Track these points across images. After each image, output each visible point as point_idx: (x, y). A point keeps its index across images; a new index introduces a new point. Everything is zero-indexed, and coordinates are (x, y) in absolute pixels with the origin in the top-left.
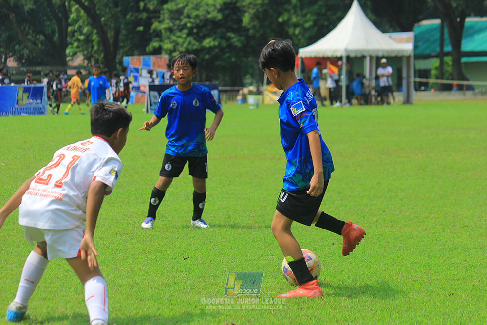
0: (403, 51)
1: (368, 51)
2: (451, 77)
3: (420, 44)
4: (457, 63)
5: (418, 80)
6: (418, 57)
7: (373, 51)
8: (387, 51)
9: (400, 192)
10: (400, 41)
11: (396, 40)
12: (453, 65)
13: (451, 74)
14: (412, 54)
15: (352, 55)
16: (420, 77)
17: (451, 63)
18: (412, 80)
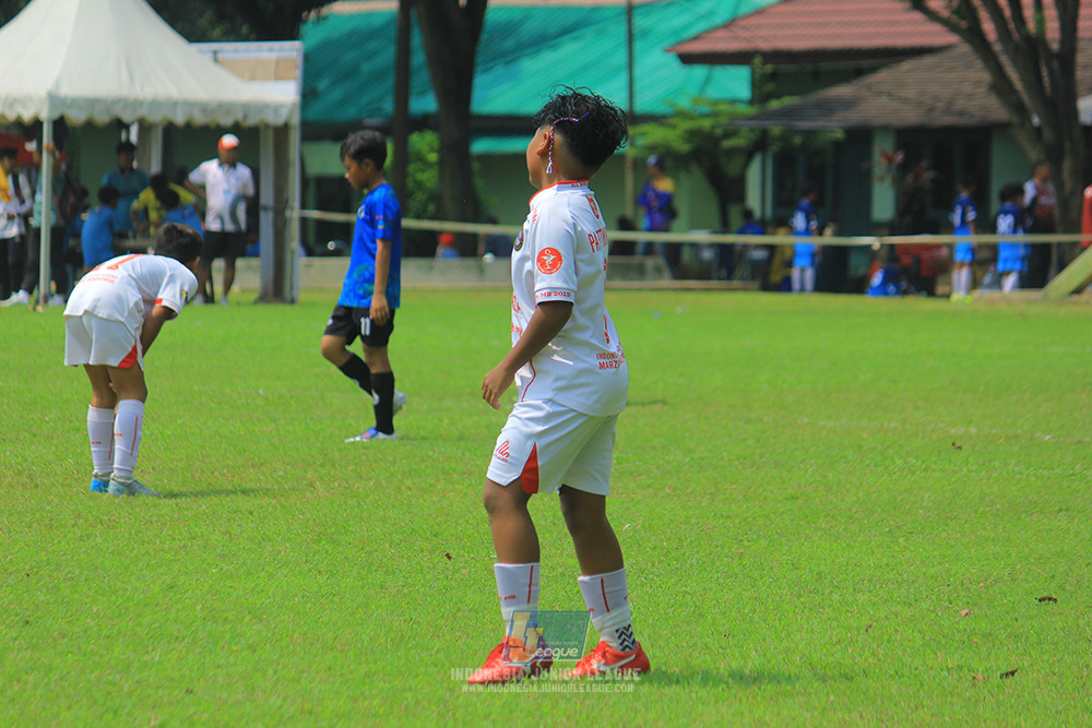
0: (262, 107)
1: (138, 103)
2: (431, 208)
3: (322, 85)
4: (455, 155)
5: (315, 214)
6: (314, 131)
7: (155, 104)
8: (204, 108)
9: (247, 619)
10: (253, 73)
11: (233, 67)
12: (441, 163)
13: (435, 197)
14: (296, 120)
15: (76, 117)
16: (321, 207)
17: (433, 157)
18: (294, 213)
